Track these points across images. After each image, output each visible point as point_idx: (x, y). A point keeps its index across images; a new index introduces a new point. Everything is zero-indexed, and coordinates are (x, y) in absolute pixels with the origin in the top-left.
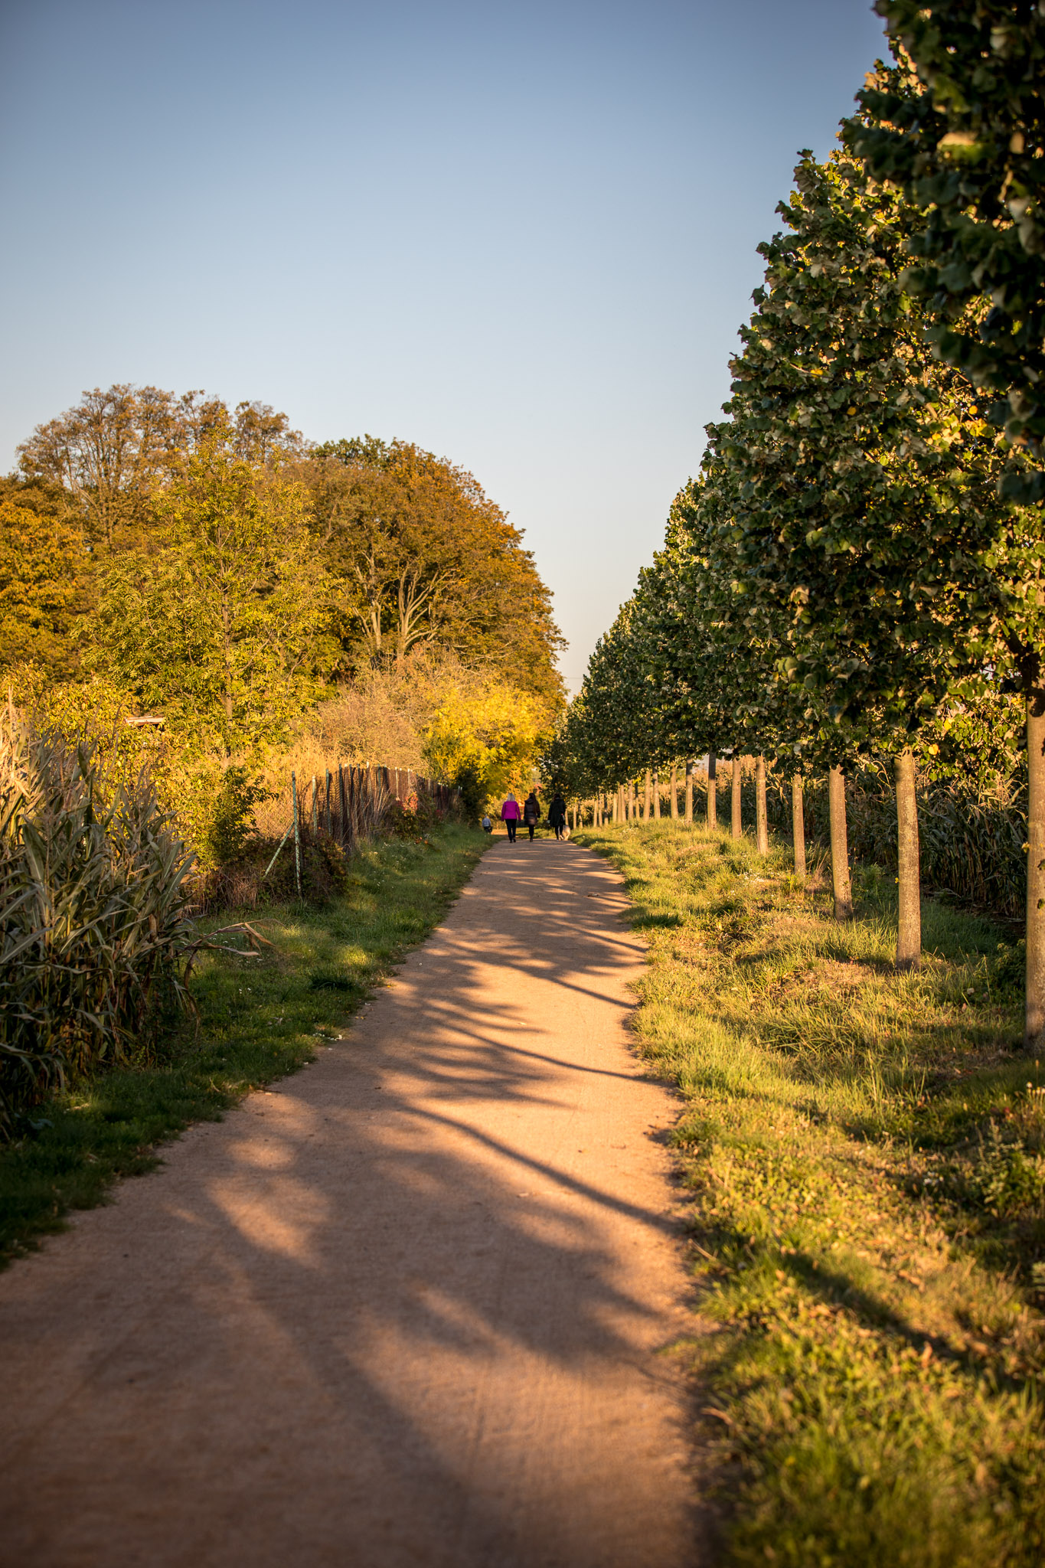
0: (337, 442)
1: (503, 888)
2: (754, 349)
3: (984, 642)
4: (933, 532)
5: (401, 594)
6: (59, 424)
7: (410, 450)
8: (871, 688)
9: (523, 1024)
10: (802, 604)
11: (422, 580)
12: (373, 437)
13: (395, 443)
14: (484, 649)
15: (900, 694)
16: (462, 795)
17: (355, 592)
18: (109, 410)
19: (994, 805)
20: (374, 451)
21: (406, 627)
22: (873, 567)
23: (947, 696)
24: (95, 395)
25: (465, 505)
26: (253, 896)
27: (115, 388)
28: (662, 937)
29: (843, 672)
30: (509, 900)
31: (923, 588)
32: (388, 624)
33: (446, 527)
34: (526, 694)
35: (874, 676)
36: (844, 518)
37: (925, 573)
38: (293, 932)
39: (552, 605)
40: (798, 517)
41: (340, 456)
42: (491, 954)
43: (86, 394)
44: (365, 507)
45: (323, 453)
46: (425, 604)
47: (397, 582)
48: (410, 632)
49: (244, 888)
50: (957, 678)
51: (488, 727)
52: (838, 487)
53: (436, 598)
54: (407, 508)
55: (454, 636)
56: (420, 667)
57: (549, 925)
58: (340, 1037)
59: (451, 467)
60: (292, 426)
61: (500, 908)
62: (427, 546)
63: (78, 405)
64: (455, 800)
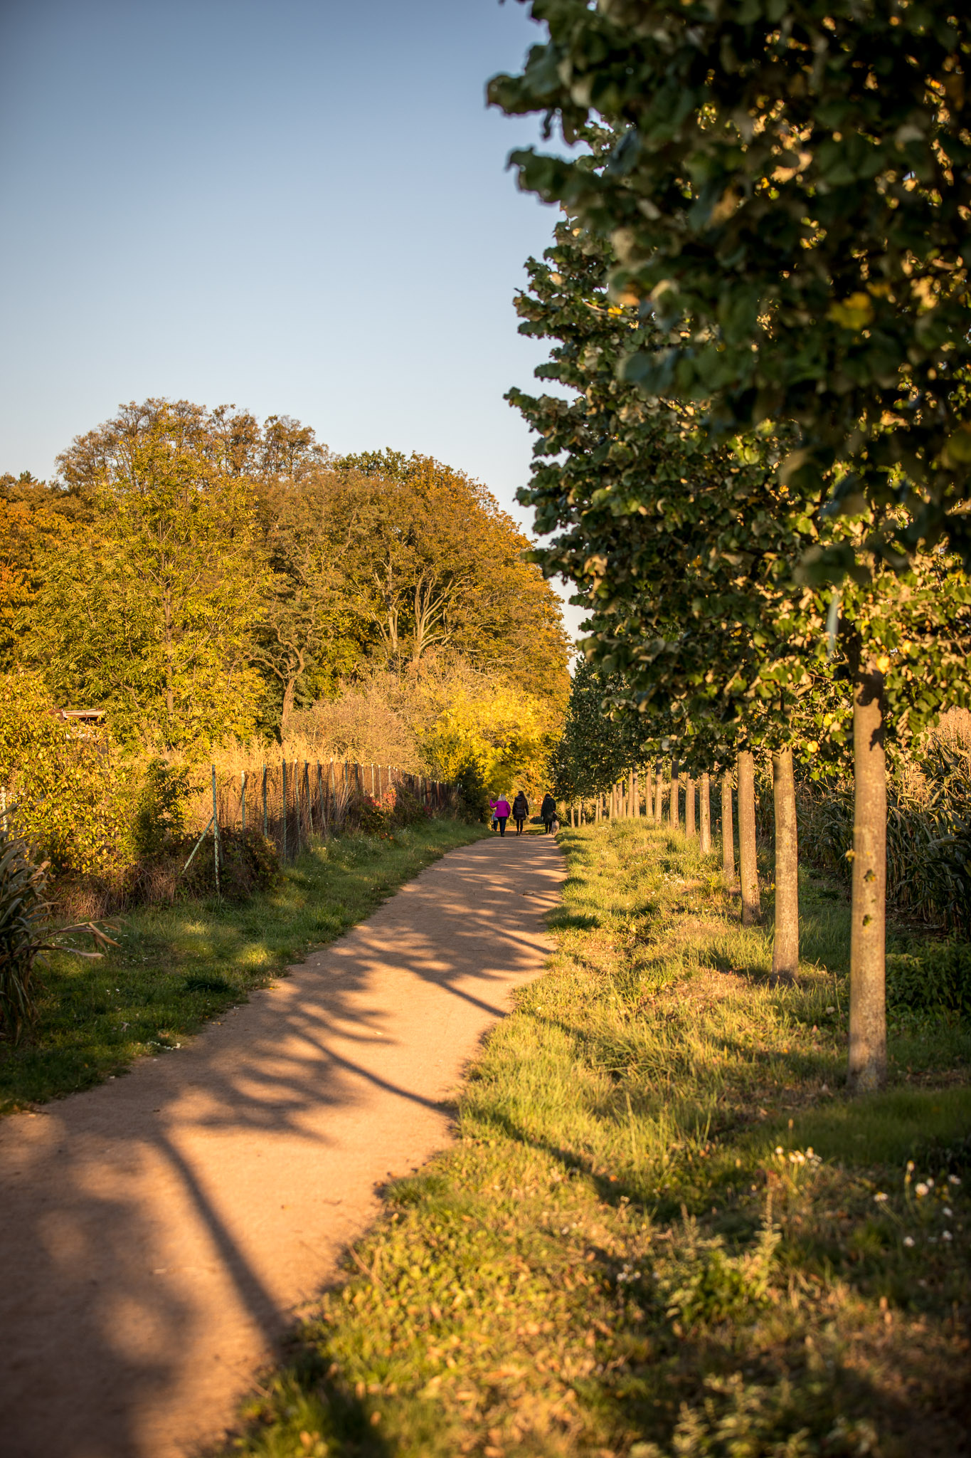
0: (359, 455)
1: (445, 886)
2: (541, 283)
3: (796, 618)
4: (734, 490)
5: (417, 600)
6: (96, 435)
7: (429, 462)
8: (678, 671)
9: (379, 1034)
10: (598, 576)
11: (438, 588)
12: (394, 450)
13: (414, 456)
14: (496, 653)
15: (709, 678)
16: (460, 793)
17: (373, 598)
18: (143, 422)
19: (914, 807)
20: (394, 464)
21: (421, 632)
22: (665, 531)
23: (758, 681)
24: (131, 408)
25: (481, 516)
26: (171, 891)
27: (150, 402)
28: (572, 939)
29: (647, 653)
30: (444, 897)
31: (727, 557)
32: (405, 628)
33: (461, 537)
34: (531, 696)
35: (680, 659)
36: (636, 475)
37: (727, 539)
38: (197, 928)
39: (563, 612)
40: (591, 476)
41: (362, 468)
42: (397, 954)
43: (122, 407)
44: (383, 516)
45: (346, 465)
46: (440, 610)
47: (413, 589)
48: (425, 637)
49: (164, 882)
50: (772, 660)
51: (493, 727)
52: (627, 438)
53: (451, 603)
54: (423, 518)
55: (466, 640)
56: (431, 671)
57: (468, 924)
58: (178, 1045)
59: (467, 480)
60: (319, 439)
61: (431, 905)
62: (442, 554)
63: (115, 417)
64: (454, 797)
